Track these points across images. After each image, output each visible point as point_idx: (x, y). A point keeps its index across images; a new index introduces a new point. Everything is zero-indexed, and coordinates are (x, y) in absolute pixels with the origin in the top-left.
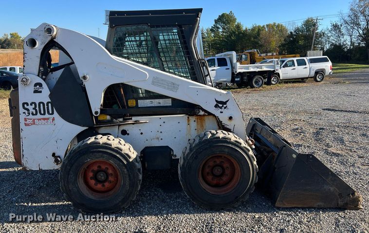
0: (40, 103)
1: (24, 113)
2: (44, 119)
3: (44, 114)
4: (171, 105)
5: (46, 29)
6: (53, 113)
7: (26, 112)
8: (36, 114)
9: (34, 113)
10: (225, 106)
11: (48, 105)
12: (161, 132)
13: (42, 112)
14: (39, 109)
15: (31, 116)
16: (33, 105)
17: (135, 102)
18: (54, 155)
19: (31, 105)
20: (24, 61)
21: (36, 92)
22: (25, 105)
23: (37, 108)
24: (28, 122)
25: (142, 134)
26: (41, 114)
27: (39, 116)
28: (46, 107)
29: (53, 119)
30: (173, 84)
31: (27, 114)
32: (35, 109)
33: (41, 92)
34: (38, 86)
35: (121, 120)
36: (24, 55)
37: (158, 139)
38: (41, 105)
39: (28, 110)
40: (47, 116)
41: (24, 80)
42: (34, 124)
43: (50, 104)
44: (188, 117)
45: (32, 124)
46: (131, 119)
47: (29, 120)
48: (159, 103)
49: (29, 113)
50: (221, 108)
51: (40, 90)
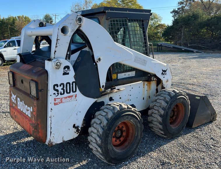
0: (67, 83)
1: (54, 94)
2: (69, 97)
3: (70, 93)
4: (134, 75)
5: (77, 19)
6: (76, 91)
7: (56, 92)
8: (64, 93)
9: (62, 93)
10: (166, 73)
11: (73, 85)
12: (130, 95)
13: (68, 91)
14: (67, 88)
15: (60, 96)
16: (62, 85)
17: (116, 76)
18: (74, 126)
19: (60, 86)
20: (56, 47)
21: (65, 74)
22: (56, 87)
23: (65, 88)
24: (57, 102)
25: (120, 98)
26: (67, 93)
27: (66, 95)
28: (71, 86)
29: (76, 96)
30: (145, 61)
31: (56, 95)
32: (63, 89)
33: (68, 74)
34: (66, 69)
35: (110, 90)
36: (57, 41)
37: (128, 100)
38: (68, 85)
39: (57, 91)
40: (72, 94)
41: (58, 64)
42: (62, 102)
43: (74, 84)
44: (144, 83)
45: (60, 103)
46: (115, 88)
47: (58, 100)
48: (129, 75)
49: (58, 94)
50: (164, 74)
51: (68, 72)
